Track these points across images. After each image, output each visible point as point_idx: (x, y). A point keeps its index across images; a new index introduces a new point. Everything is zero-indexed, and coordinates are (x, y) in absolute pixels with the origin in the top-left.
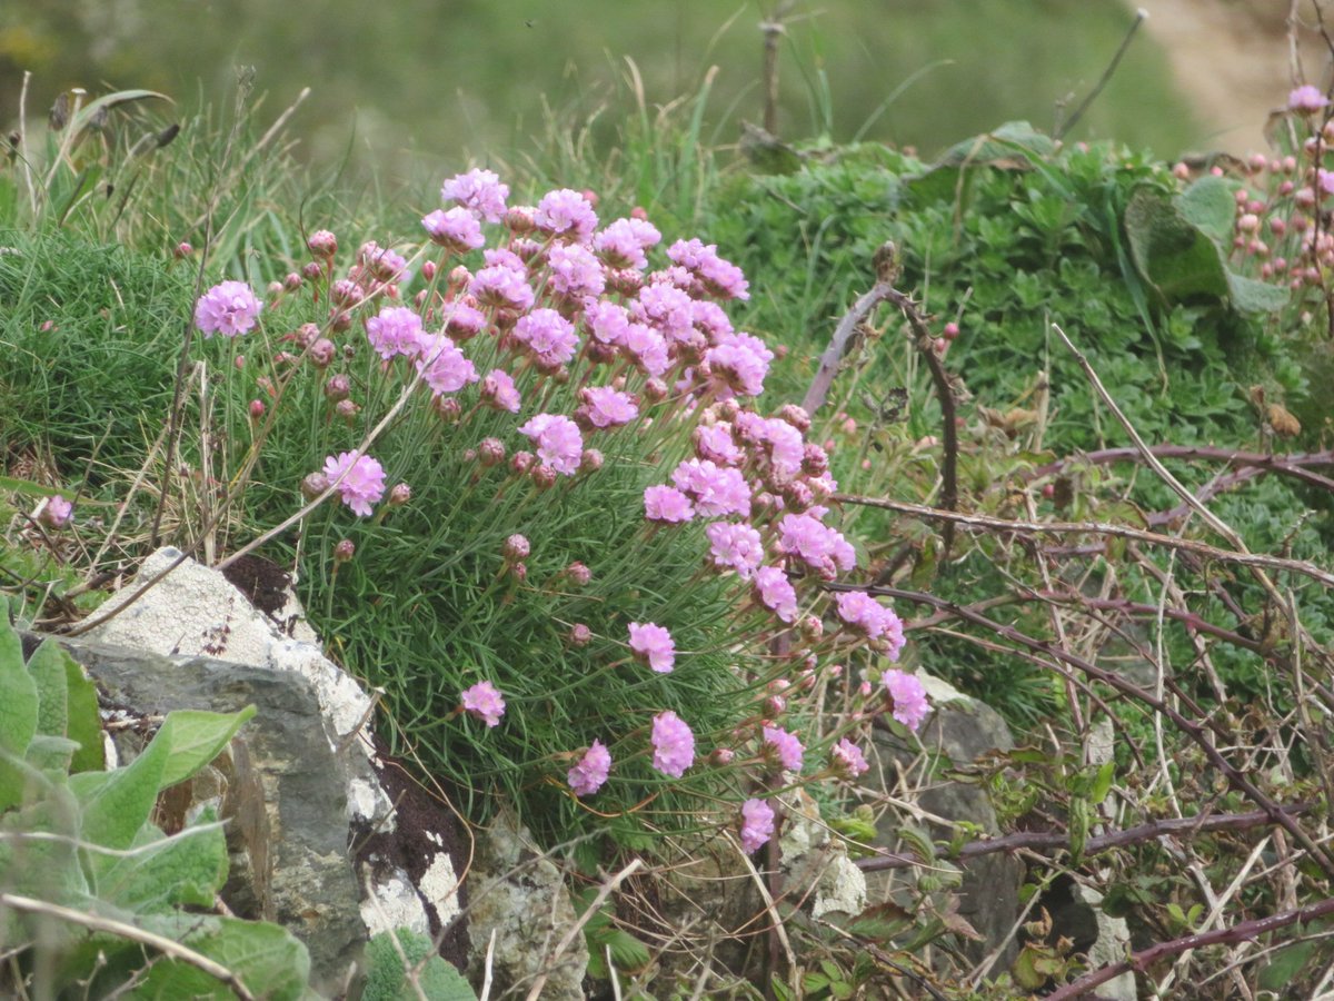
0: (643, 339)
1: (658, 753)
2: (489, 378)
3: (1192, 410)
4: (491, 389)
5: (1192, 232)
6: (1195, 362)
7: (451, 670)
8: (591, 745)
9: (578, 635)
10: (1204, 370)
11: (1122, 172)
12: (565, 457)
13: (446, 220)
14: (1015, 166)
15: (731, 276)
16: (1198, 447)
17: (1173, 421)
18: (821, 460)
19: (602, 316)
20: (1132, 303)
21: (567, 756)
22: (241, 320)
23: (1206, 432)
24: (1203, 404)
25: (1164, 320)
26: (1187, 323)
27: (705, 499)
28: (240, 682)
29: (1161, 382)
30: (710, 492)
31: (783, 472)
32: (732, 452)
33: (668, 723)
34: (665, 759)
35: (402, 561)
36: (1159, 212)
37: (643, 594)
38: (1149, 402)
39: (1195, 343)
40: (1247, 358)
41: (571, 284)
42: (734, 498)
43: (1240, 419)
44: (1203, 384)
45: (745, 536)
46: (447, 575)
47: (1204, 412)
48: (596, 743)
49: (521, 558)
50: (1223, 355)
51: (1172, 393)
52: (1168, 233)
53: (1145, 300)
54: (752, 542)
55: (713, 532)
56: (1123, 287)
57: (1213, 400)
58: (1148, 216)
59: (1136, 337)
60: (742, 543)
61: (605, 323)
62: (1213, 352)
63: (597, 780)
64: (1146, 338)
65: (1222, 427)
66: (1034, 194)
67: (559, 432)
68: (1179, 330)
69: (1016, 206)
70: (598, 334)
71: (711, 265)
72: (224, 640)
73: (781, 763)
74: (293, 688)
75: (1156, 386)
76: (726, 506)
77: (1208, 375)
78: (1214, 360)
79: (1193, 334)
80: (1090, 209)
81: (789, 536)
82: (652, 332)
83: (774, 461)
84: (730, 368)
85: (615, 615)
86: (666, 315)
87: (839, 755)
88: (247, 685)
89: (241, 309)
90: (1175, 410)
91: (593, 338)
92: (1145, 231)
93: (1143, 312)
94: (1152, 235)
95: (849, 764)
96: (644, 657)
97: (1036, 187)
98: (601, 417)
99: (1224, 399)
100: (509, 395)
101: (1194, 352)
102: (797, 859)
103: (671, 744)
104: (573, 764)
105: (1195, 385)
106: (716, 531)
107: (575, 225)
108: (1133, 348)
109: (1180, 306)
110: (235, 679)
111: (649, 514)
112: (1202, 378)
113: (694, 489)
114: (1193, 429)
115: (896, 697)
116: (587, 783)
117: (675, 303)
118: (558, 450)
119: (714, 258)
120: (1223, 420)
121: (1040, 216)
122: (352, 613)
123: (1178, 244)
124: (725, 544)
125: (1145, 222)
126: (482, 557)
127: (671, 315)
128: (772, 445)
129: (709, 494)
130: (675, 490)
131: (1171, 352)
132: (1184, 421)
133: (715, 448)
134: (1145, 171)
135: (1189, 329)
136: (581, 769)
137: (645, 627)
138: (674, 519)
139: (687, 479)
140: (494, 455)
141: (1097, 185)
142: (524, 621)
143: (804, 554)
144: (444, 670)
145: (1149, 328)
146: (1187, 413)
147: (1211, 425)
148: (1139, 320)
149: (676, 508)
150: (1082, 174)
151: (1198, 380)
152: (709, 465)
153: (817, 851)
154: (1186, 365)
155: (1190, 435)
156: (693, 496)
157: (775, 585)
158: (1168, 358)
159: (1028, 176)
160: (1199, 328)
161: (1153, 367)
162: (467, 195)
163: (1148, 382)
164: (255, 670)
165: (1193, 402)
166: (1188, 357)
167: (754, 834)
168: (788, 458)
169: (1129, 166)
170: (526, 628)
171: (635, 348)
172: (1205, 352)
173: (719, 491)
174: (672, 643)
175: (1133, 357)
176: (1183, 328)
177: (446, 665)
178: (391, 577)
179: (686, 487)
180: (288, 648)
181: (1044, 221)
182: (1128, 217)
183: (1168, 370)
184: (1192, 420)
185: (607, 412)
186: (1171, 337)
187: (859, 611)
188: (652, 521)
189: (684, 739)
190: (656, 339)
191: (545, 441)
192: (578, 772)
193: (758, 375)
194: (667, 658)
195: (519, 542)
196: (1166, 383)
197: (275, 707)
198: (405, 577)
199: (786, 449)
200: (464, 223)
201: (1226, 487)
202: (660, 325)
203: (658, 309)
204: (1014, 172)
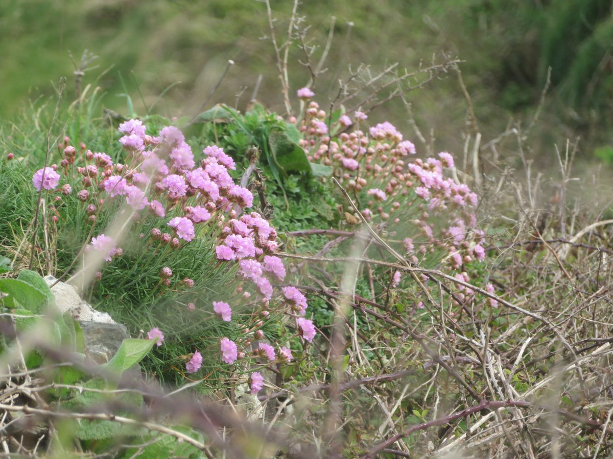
0: (209, 186)
1: (224, 355)
2: (152, 204)
3: (298, 217)
4: (153, 208)
5: (293, 145)
6: (297, 197)
7: (138, 323)
8: (194, 352)
9: (190, 307)
10: (301, 201)
11: (266, 122)
12: (188, 234)
13: (130, 140)
14: (223, 121)
15: (229, 161)
16: (302, 231)
17: (291, 221)
18: (274, 233)
19: (194, 177)
20: (273, 175)
21: (184, 357)
22: (52, 183)
23: (304, 225)
24: (302, 214)
25: (285, 180)
26: (294, 182)
27: (239, 250)
28: (99, 329)
29: (286, 206)
30: (241, 248)
31: (263, 239)
32: (247, 231)
33: (227, 342)
34: (227, 357)
35: (117, 280)
36: (280, 138)
37: (207, 291)
38: (282, 214)
39: (297, 190)
40: (314, 196)
41: (182, 164)
42: (250, 250)
43: (316, 220)
44: (301, 206)
45: (255, 265)
46: (135, 285)
47: (303, 218)
48: (196, 351)
49: (168, 277)
50: (308, 194)
51: (291, 210)
52: (283, 146)
53: (278, 173)
54: (258, 267)
55: (242, 264)
56: (269, 168)
57: (306, 212)
58: (277, 140)
59: (275, 188)
60: (254, 268)
61: (195, 180)
62: (304, 194)
63: (198, 366)
64: (279, 188)
65: (309, 223)
66: (232, 132)
67: (185, 224)
68: (292, 185)
69: (226, 137)
70: (192, 184)
71: (222, 156)
72: (79, 313)
73: (267, 357)
74: (120, 331)
75: (284, 208)
76: (247, 253)
77: (302, 202)
78: (305, 197)
79: (297, 186)
80: (255, 138)
81: (269, 264)
82: (213, 183)
83: (259, 234)
84: (240, 197)
85: (196, 299)
86: (218, 176)
87: (282, 354)
88: (101, 331)
89: (53, 179)
90: (292, 217)
91: (190, 186)
92: (276, 146)
93: (277, 178)
94: (278, 148)
95: (287, 357)
96: (219, 316)
97: (233, 129)
98: (197, 218)
99: (309, 212)
100: (161, 210)
101: (297, 194)
102: (240, 397)
103: (229, 351)
104: (188, 360)
105: (298, 207)
106: (243, 263)
107: (176, 140)
108: (274, 193)
109: (292, 175)
110: (97, 328)
111: (218, 257)
112: (300, 203)
113: (235, 247)
114: (299, 224)
115: (304, 329)
116: (194, 368)
117: (221, 171)
118: (185, 231)
119: (223, 153)
120: (309, 221)
121: (235, 140)
122: (98, 302)
123: (288, 150)
124: (248, 268)
125: (275, 142)
126: (149, 277)
127: (220, 176)
128: (258, 228)
129: (241, 249)
130: (228, 247)
131: (289, 193)
132: (296, 221)
133: (241, 230)
134: (275, 121)
135: (295, 184)
136: (191, 362)
137: (219, 303)
138: (228, 259)
139: (232, 243)
140: (157, 235)
141: (258, 128)
142: (164, 303)
143: (275, 272)
144: (135, 323)
145: (280, 184)
146: (297, 218)
147: (306, 222)
148: (276, 181)
149: (229, 254)
150: (251, 123)
151: (298, 205)
152: (240, 236)
153: (246, 394)
154: (294, 198)
155: (299, 227)
156: (234, 249)
157: (265, 285)
158: (288, 197)
159: (229, 125)
160: (299, 183)
161: (282, 200)
162: (130, 130)
163: (282, 206)
164: (104, 324)
165: (298, 213)
166: (295, 196)
167: (256, 387)
168: (265, 233)
169: (269, 120)
170: (166, 305)
171: (206, 190)
172: (301, 193)
173: (245, 247)
174: (230, 309)
175: (275, 196)
176: (293, 184)
177: (135, 321)
178: (112, 287)
179: (231, 246)
180: (98, 316)
181: (237, 143)
182: (270, 140)
183: (289, 202)
184: (299, 221)
185: (199, 216)
186: (289, 188)
187: (293, 294)
188: (219, 260)
189: (234, 348)
190: (215, 186)
191: (180, 228)
192: (191, 364)
193: (251, 199)
194: (229, 316)
195: (167, 270)
196: (288, 207)
197: (113, 339)
198: (119, 286)
199: (264, 229)
200: (137, 141)
201: (333, 246)
202: (215, 180)
203: (214, 174)
204: (223, 124)
